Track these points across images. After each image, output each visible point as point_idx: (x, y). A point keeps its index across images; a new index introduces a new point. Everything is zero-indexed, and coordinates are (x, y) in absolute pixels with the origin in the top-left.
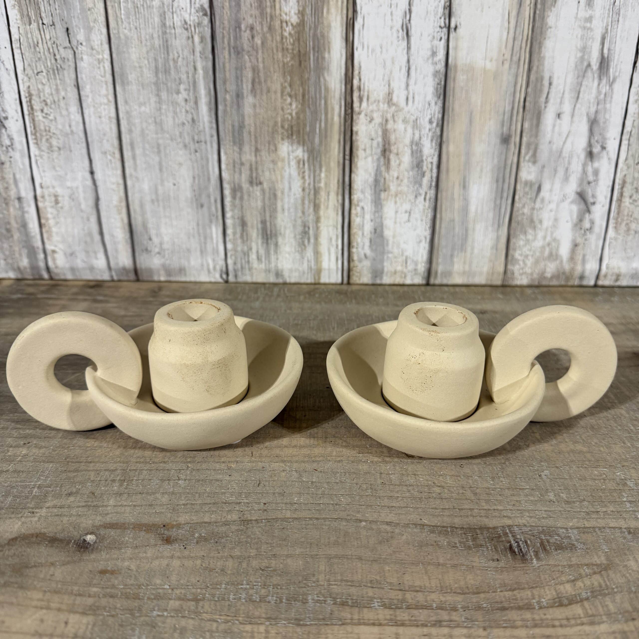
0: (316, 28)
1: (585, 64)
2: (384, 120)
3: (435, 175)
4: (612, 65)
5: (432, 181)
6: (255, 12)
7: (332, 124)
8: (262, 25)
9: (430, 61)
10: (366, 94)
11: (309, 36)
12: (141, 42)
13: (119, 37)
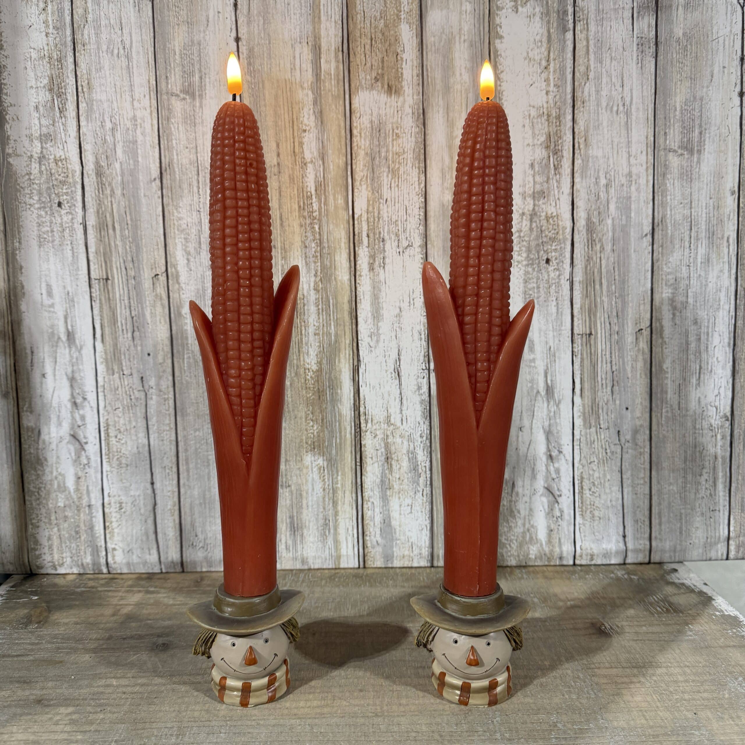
1: (535, 391)
2: (386, 436)
3: (429, 476)
4: (556, 391)
5: (427, 481)
7: (345, 440)
9: (417, 393)
10: (370, 417)
11: (326, 378)
13: (182, 383)
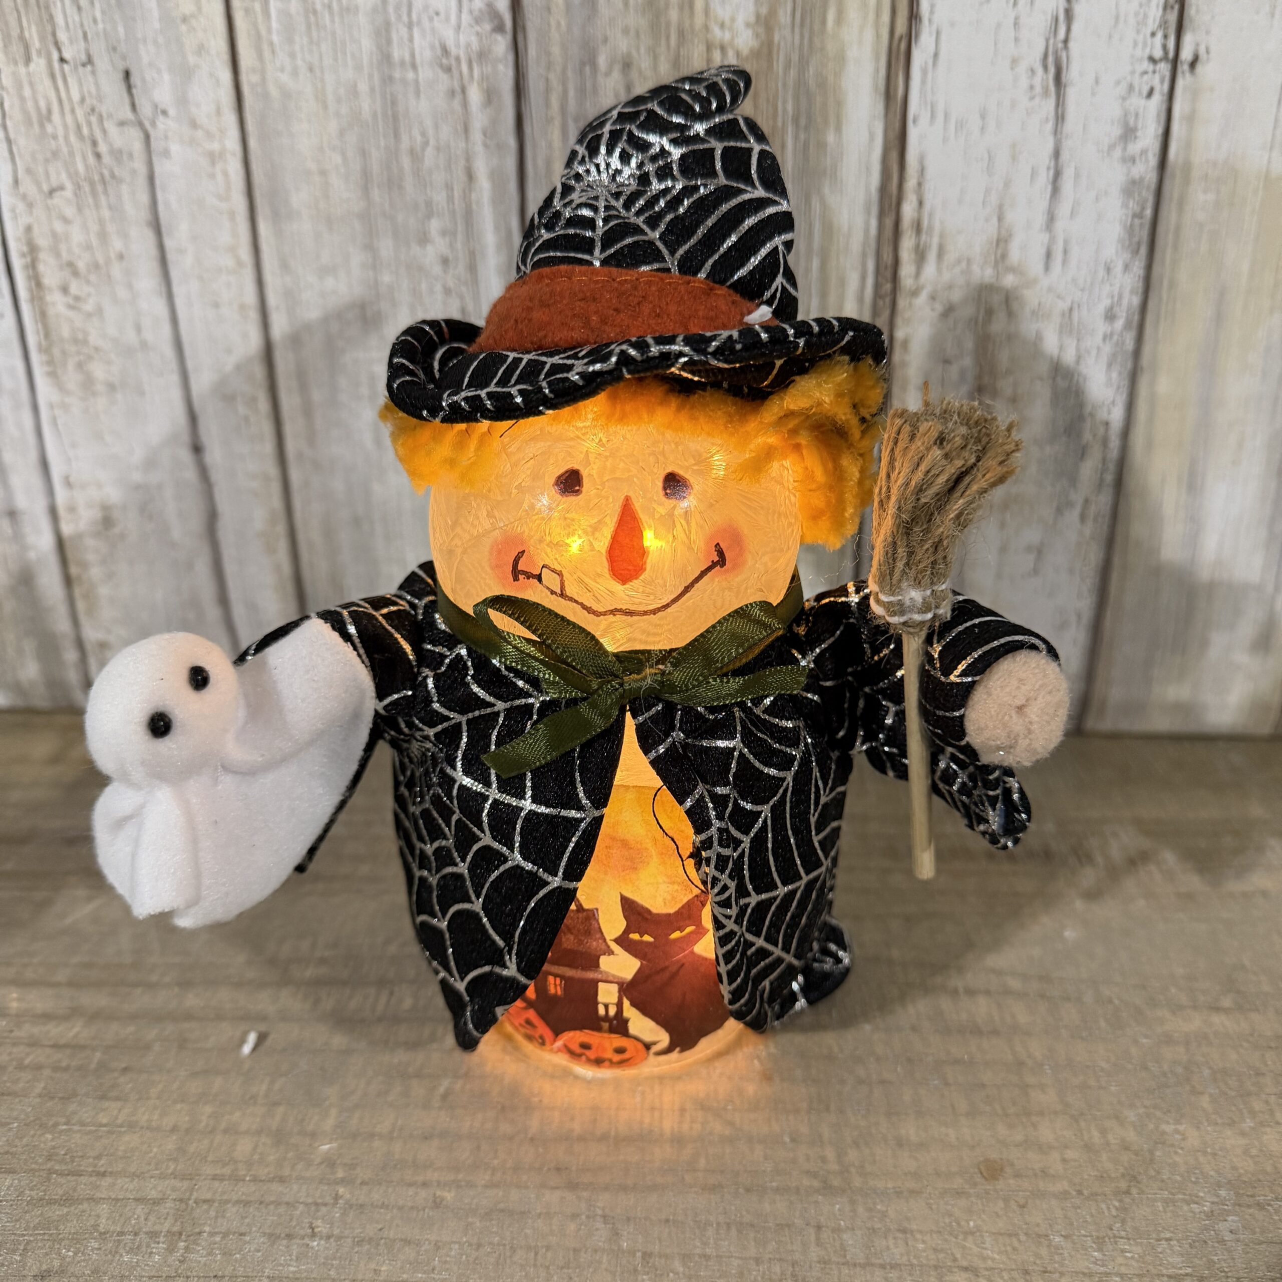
0: (803, 63)
2: (982, 311)
5: (1104, 470)
6: (636, 20)
8: (655, 58)
9: (1118, 153)
10: (935, 241)
11: (785, 85)
12: (325, 107)
